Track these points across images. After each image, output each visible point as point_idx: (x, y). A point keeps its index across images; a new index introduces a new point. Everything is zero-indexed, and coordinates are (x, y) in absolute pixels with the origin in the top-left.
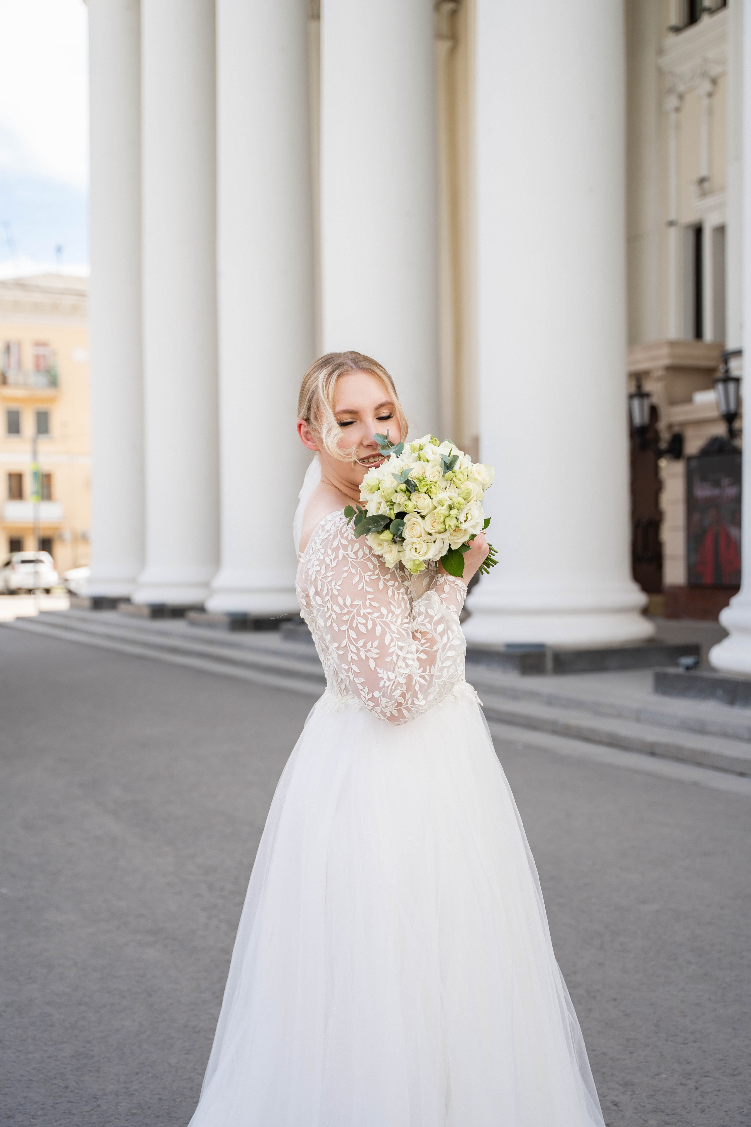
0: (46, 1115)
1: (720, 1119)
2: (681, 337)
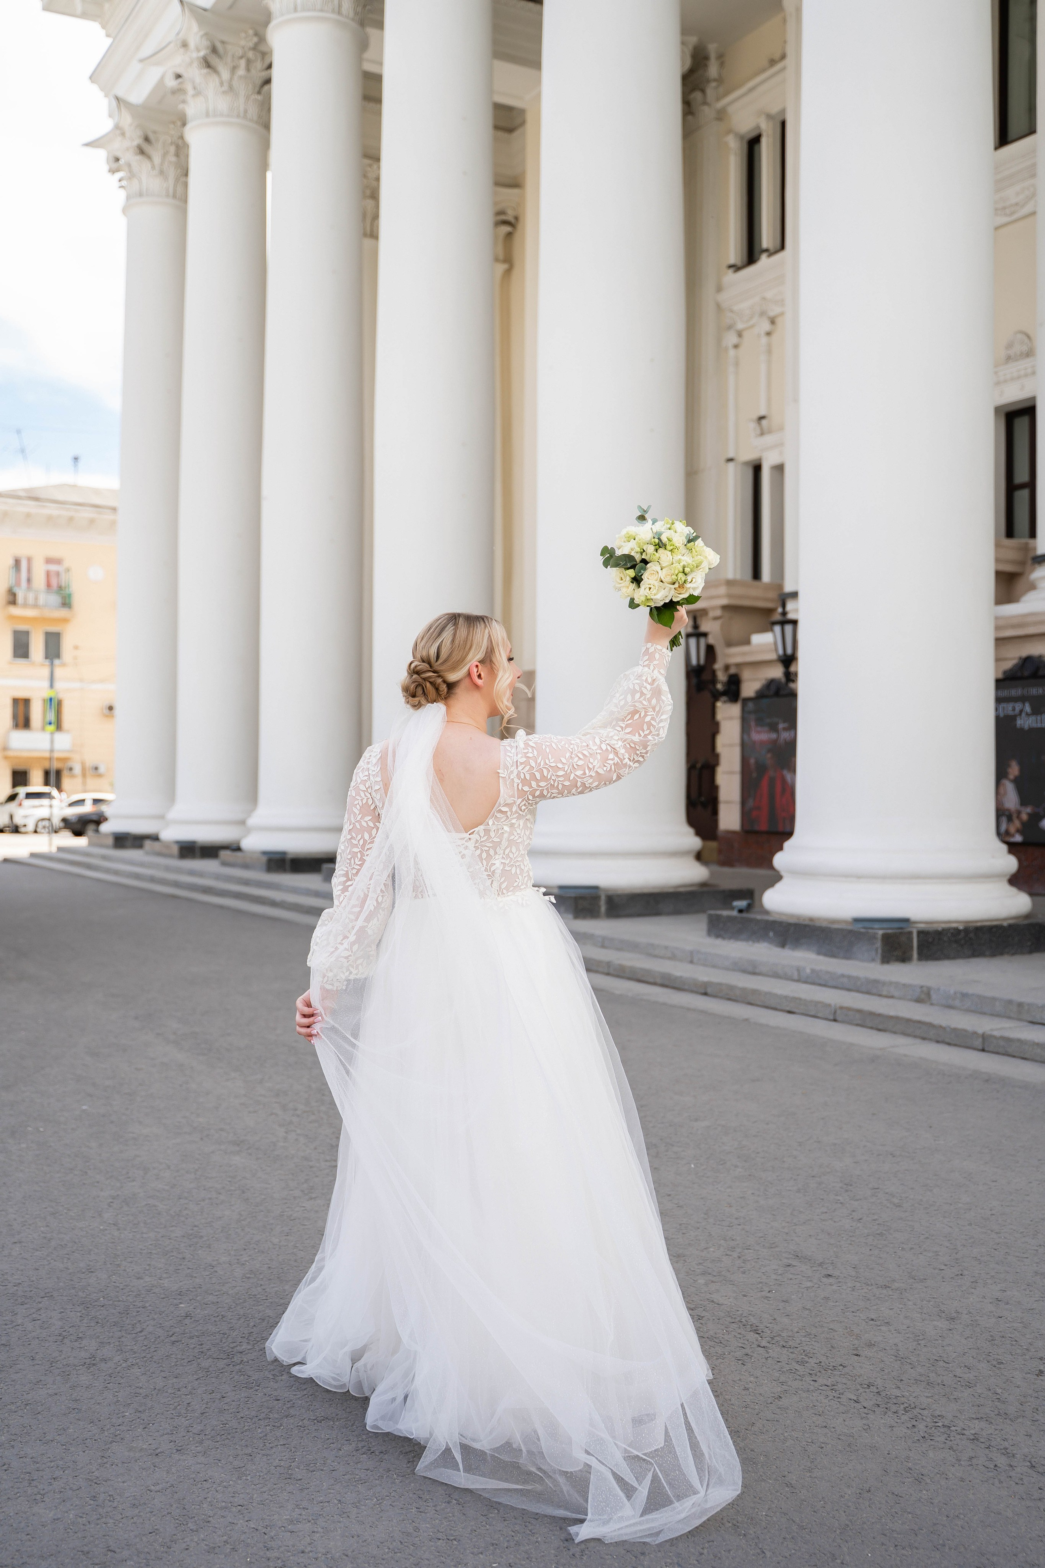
0: (170, 1277)
1: (759, 1278)
2: (738, 577)
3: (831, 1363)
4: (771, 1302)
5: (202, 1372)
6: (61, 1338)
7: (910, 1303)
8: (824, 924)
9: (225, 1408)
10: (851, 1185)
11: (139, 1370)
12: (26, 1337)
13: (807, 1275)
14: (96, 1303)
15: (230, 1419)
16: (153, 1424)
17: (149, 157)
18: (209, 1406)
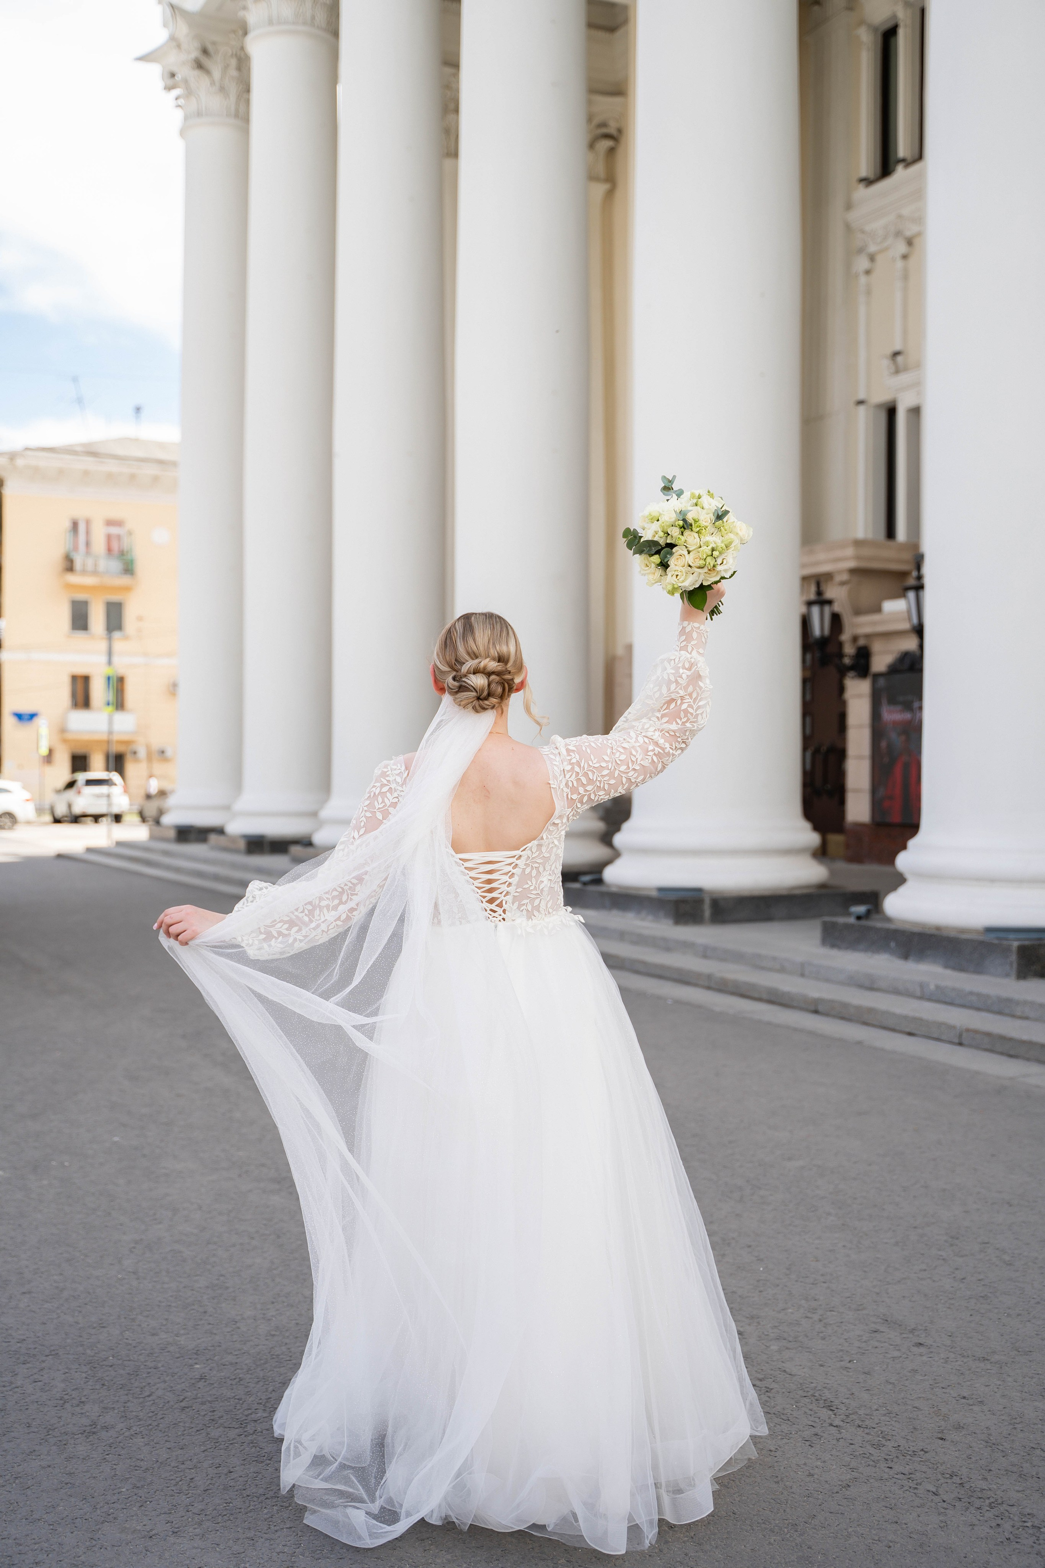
0: (188, 1334)
1: (840, 1345)
2: (870, 536)
3: (911, 1447)
4: (851, 1374)
5: (211, 1443)
6: (62, 1402)
7: (1010, 1379)
8: (953, 934)
9: (231, 1485)
10: (957, 1239)
11: (143, 1440)
12: (24, 1401)
13: (895, 1344)
14: (104, 1363)
15: (235, 1497)
16: (151, 1502)
17: (208, 72)
18: (213, 1482)
